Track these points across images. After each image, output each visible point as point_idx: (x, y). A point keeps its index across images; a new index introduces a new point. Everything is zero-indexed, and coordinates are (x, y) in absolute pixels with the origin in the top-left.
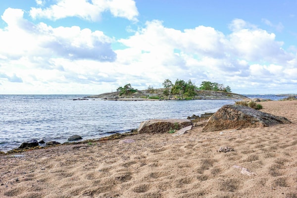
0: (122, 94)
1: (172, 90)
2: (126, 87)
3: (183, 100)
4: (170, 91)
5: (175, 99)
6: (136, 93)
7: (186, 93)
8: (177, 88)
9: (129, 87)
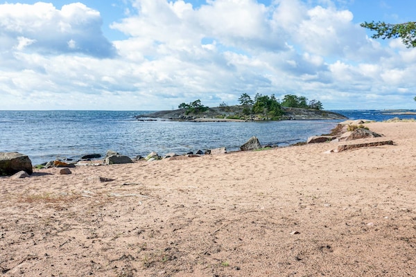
0: (189, 112)
1: (254, 107)
2: (195, 103)
3: (268, 121)
4: (251, 109)
5: (259, 121)
6: (208, 111)
7: (271, 112)
8: (261, 106)
9: (198, 103)
